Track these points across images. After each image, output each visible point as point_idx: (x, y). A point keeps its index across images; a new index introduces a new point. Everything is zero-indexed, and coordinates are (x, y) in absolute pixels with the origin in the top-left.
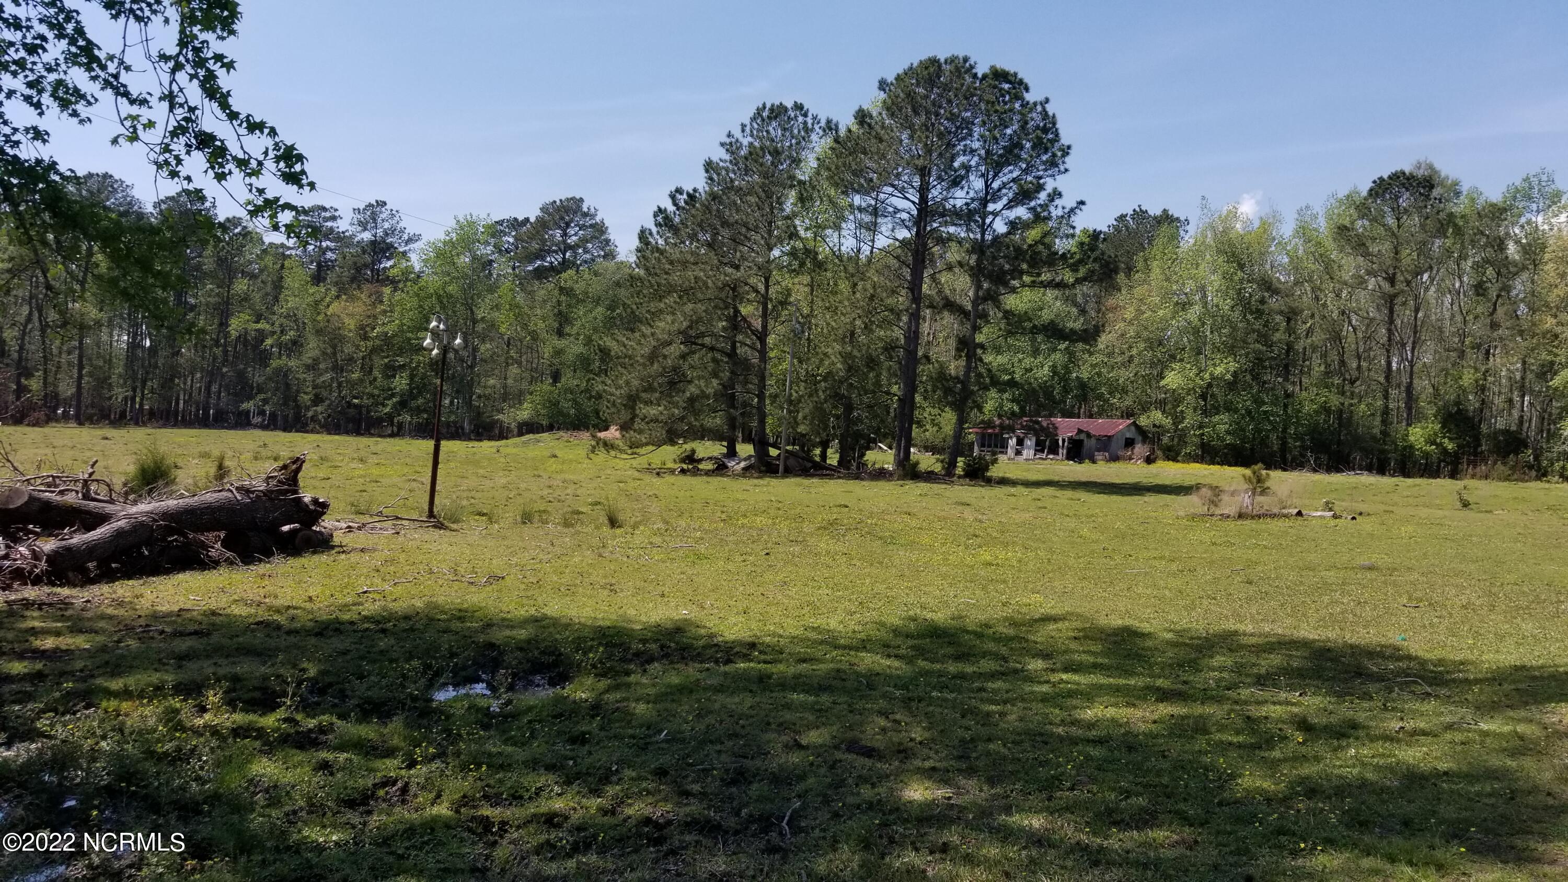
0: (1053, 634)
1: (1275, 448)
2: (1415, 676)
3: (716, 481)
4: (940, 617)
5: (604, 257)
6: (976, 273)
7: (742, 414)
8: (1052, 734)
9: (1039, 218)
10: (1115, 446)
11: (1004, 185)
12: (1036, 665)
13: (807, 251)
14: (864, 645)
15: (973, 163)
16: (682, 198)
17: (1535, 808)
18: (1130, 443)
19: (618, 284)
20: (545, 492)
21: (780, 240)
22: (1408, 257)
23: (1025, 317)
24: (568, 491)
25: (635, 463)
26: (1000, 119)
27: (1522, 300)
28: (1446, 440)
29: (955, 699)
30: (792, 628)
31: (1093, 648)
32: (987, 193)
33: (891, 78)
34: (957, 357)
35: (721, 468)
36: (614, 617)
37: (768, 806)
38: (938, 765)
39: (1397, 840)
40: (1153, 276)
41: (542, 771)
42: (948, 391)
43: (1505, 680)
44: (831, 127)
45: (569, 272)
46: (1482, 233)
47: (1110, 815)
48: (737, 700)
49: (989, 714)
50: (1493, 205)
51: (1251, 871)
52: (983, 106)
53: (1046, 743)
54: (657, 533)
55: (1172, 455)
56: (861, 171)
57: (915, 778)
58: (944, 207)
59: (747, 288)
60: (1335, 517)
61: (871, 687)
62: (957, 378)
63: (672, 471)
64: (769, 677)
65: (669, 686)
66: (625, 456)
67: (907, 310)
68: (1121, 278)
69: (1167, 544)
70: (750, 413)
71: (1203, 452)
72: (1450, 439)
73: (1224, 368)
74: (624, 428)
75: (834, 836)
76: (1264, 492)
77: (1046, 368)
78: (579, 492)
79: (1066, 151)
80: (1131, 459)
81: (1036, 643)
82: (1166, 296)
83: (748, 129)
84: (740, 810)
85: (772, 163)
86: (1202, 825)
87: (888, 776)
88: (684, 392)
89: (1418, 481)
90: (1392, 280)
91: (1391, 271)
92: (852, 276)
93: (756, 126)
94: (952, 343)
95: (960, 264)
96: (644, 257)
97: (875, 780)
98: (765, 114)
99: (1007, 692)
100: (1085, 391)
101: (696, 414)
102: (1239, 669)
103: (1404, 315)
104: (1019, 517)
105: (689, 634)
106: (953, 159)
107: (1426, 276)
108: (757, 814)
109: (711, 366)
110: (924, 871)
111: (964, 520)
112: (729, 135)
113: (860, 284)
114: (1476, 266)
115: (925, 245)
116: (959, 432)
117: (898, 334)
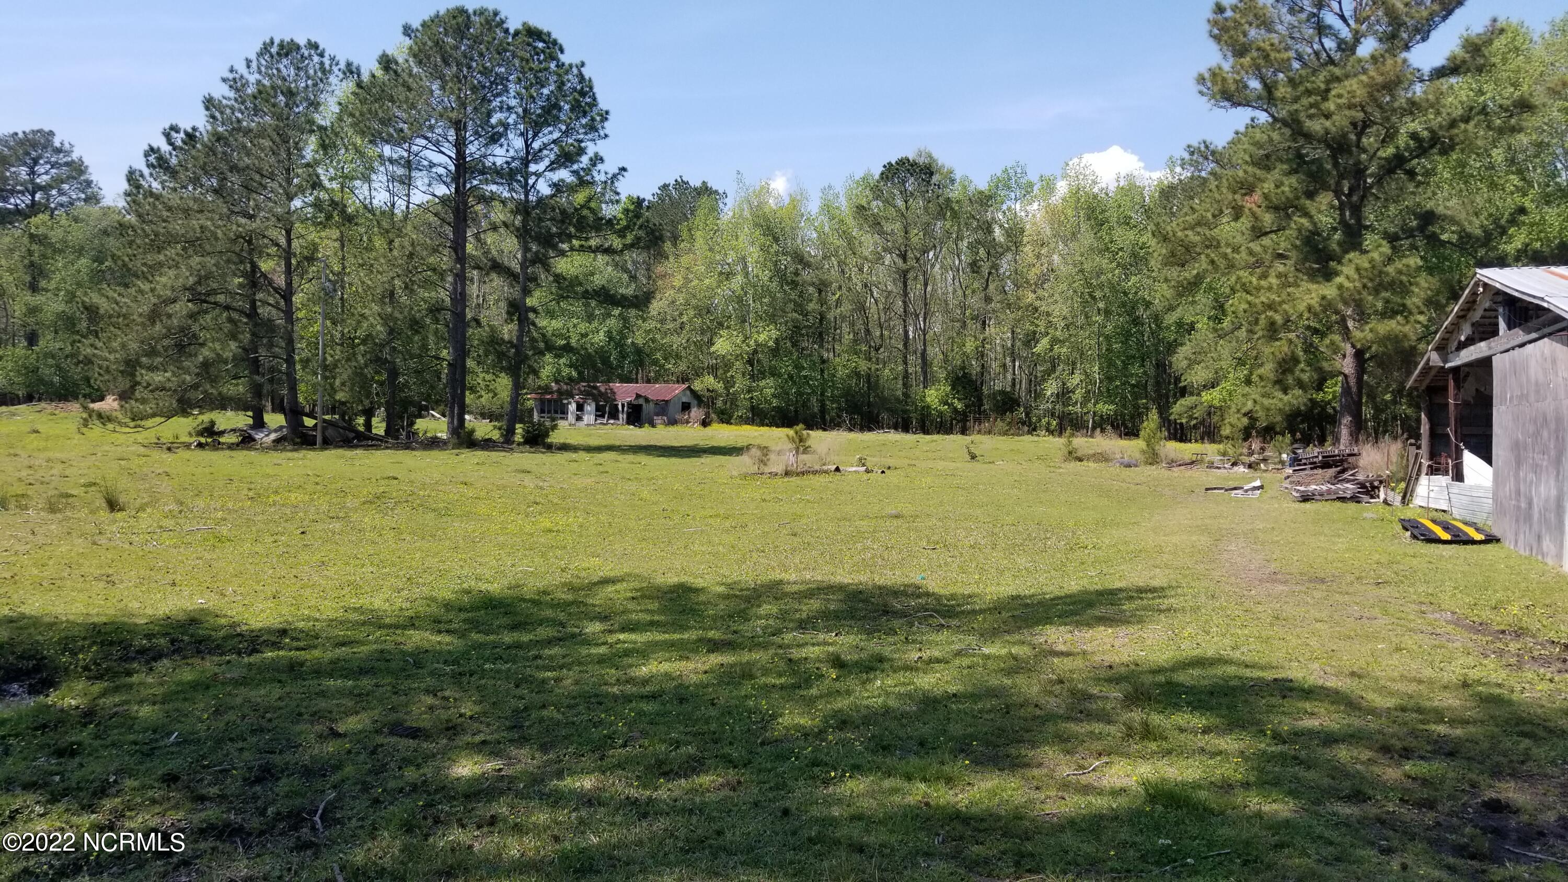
0: (611, 596)
1: (816, 410)
2: (933, 610)
3: (242, 455)
4: (495, 588)
5: (85, 200)
6: (523, 234)
7: (271, 381)
8: (608, 694)
9: (583, 182)
10: (674, 410)
11: (545, 146)
12: (593, 628)
13: (333, 203)
14: (412, 623)
15: (511, 121)
16: (179, 138)
17: (1026, 720)
18: (686, 407)
19: (105, 232)
20: (24, 473)
21: (301, 190)
22: (916, 236)
23: (575, 281)
24: (54, 471)
25: (140, 437)
26: (536, 77)
27: (1008, 278)
28: (956, 401)
29: (509, 670)
30: (330, 610)
31: (650, 607)
32: (528, 153)
33: (416, 24)
34: (509, 320)
35: (247, 441)
36: (112, 612)
37: (298, 801)
38: (488, 738)
39: (914, 760)
40: (697, 245)
41: (18, 791)
42: (501, 356)
43: (1004, 608)
44: (351, 70)
45: (41, 216)
46: (974, 217)
47: (660, 767)
48: (263, 692)
49: (544, 681)
50: (981, 193)
51: (788, 804)
52: (517, 62)
53: (601, 704)
54: (170, 515)
55: (726, 418)
56: (390, 119)
57: (463, 753)
58: (483, 164)
59: (266, 241)
60: (867, 471)
61: (418, 665)
62: (510, 342)
63: (187, 446)
64: (302, 664)
65: (180, 683)
66: (128, 430)
67: (451, 271)
68: (668, 246)
69: (722, 502)
70: (280, 379)
71: (753, 415)
72: (959, 399)
73: (766, 335)
74: (124, 396)
75: (373, 824)
76: (806, 450)
77: (602, 334)
78: (67, 473)
79: (605, 116)
80: (688, 422)
81: (594, 606)
82: (710, 265)
83: (254, 65)
84: (265, 809)
85: (287, 105)
86: (745, 765)
87: (434, 756)
88: (196, 355)
89: (935, 437)
90: (904, 257)
91: (903, 248)
92: (387, 232)
93: (264, 62)
94: (503, 305)
95: (505, 224)
96: (134, 201)
97: (420, 761)
98: (274, 50)
99: (564, 657)
100: (640, 357)
101: (214, 381)
102: (783, 616)
103: (915, 289)
104: (580, 482)
105: (206, 625)
106: (489, 115)
107: (931, 254)
108: (285, 811)
109: (227, 327)
110: (470, 847)
111: (525, 487)
112: (232, 71)
113: (397, 241)
114: (971, 246)
115: (465, 203)
116: (516, 399)
117: (444, 295)
